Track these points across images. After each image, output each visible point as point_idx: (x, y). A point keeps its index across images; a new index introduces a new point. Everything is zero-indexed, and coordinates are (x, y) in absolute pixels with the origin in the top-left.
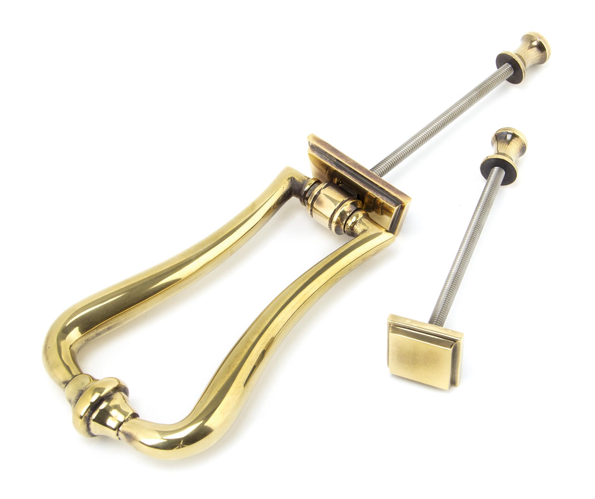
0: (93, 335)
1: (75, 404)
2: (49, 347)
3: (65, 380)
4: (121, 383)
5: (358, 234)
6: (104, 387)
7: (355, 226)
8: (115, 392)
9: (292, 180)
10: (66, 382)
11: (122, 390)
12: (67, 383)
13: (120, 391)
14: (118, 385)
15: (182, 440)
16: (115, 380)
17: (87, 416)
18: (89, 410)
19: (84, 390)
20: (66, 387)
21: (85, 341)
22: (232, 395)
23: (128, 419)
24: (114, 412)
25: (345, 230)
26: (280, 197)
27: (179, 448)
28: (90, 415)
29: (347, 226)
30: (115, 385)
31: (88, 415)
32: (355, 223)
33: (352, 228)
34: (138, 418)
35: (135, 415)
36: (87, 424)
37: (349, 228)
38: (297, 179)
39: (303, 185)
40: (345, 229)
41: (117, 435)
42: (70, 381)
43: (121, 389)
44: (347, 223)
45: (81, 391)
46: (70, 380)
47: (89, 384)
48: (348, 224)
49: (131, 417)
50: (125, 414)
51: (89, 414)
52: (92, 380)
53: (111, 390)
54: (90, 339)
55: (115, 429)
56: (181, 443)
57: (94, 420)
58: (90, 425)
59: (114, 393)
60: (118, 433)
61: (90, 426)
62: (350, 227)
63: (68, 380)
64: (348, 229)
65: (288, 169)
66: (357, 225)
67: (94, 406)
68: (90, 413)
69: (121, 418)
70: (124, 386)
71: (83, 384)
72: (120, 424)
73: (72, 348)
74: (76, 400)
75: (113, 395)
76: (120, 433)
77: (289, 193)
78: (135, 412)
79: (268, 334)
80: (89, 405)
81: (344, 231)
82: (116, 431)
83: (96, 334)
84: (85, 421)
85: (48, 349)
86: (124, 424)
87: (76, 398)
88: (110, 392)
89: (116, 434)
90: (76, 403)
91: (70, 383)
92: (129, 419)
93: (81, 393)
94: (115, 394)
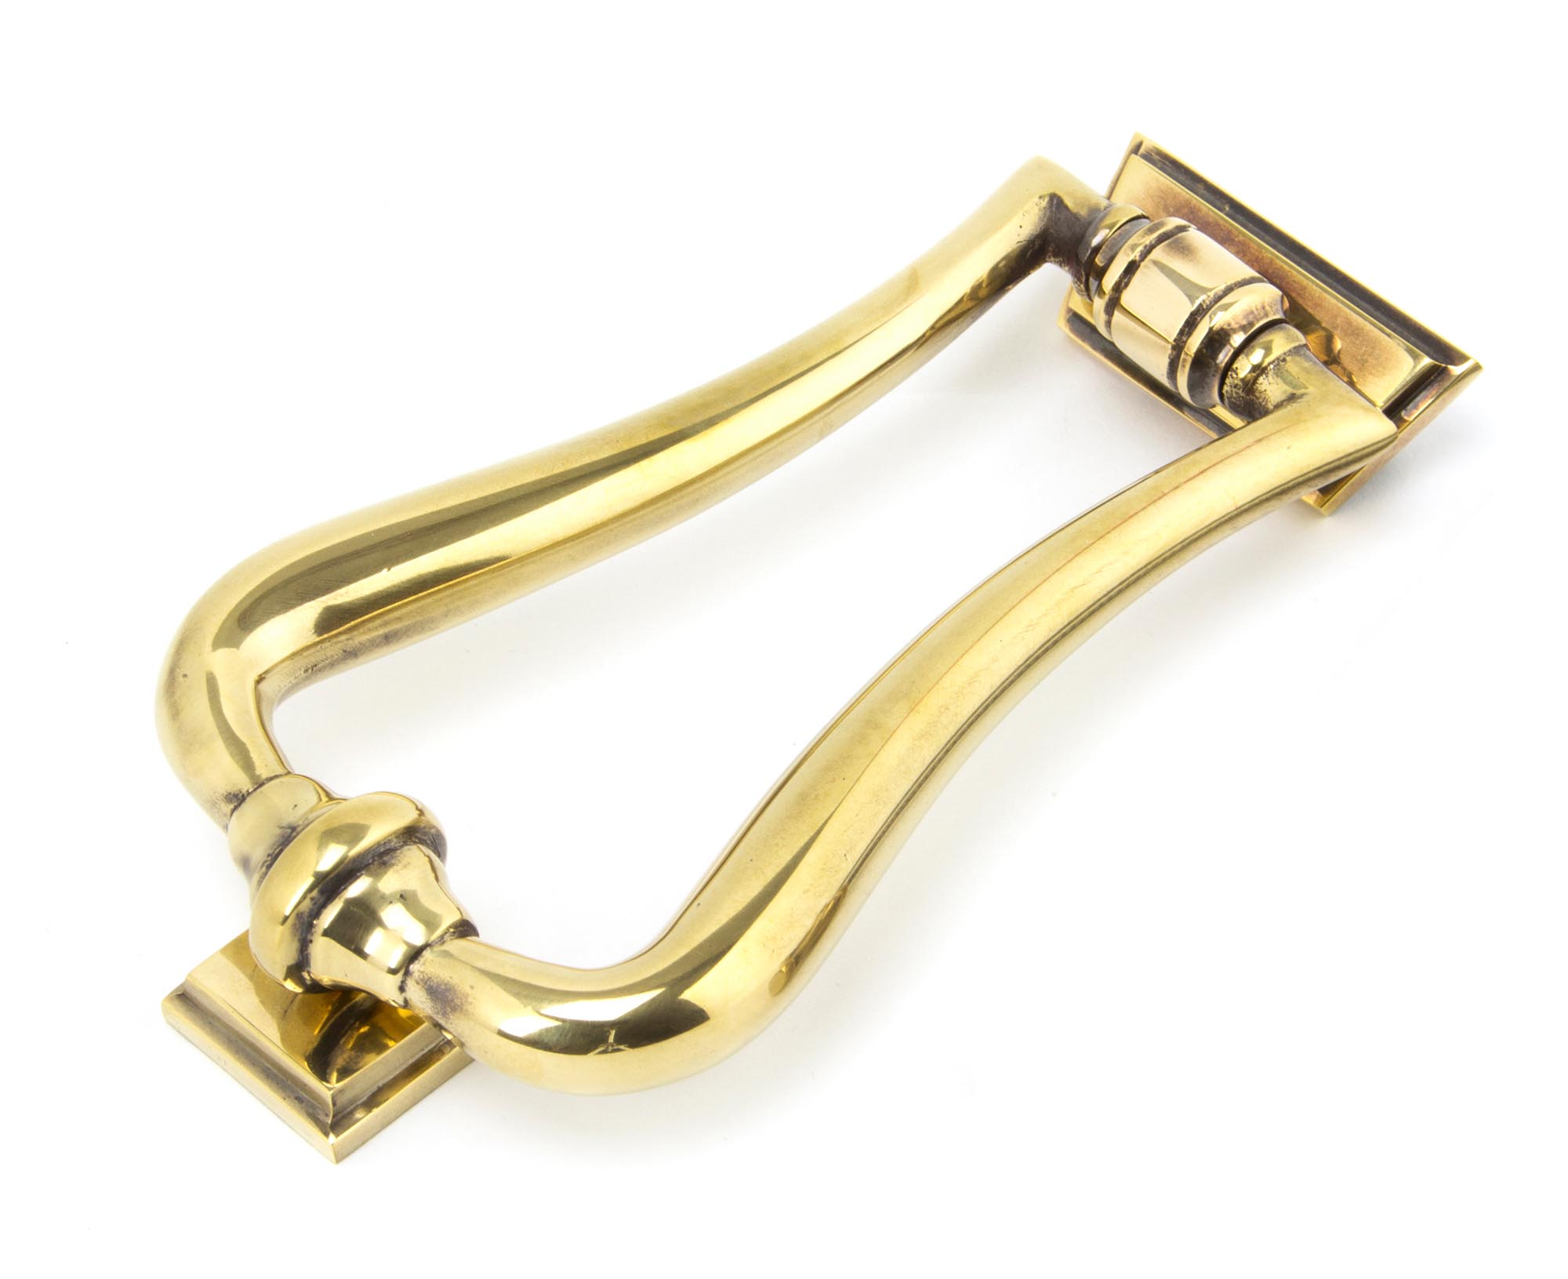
0: (332, 653)
1: (264, 869)
2: (185, 676)
3: (234, 790)
4: (428, 816)
5: (1270, 407)
6: (366, 823)
7: (1261, 380)
8: (405, 843)
9: (1056, 203)
10: (236, 796)
11: (428, 842)
12: (238, 799)
13: (422, 842)
14: (417, 821)
15: (613, 1029)
16: (406, 802)
17: (306, 914)
18: (315, 893)
19: (299, 826)
20: (235, 814)
21: (306, 671)
22: (804, 893)
23: (442, 937)
24: (393, 915)
25: (1224, 392)
26: (1000, 262)
27: (605, 1052)
28: (316, 911)
29: (1235, 376)
30: (408, 818)
31: (307, 910)
32: (1259, 370)
33: (1249, 386)
34: (474, 938)
35: (465, 929)
36: (300, 940)
37: (1240, 383)
38: (1069, 202)
39: (1090, 223)
40: (1226, 388)
41: (402, 989)
42: (249, 794)
43: (426, 838)
44: (1234, 366)
45: (289, 828)
46: (250, 791)
47: (312, 810)
48: (1238, 371)
49: (454, 932)
50: (429, 921)
51: (311, 907)
52: (325, 799)
53: (395, 833)
54: (320, 666)
55: (393, 972)
56: (611, 1039)
57: (326, 933)
58: (311, 945)
59: (402, 847)
60: (403, 982)
61: (309, 951)
62: (1242, 380)
63: (244, 791)
64: (1236, 386)
65: (1040, 166)
66: (1270, 377)
67: (330, 885)
68: (315, 904)
69: (417, 935)
70: (434, 827)
71: (296, 806)
72: (415, 954)
73: (263, 686)
74: (269, 855)
75: (398, 852)
76: (411, 984)
77: (1037, 246)
78: (466, 917)
79: (942, 706)
80: (309, 880)
81: (1221, 396)
82: (399, 977)
83: (345, 651)
84: (297, 930)
85: (181, 679)
86: (427, 953)
87: (271, 852)
88: (390, 841)
89: (399, 984)
90: (269, 867)
91: (248, 799)
92: (446, 937)
93: (288, 836)
94: (406, 848)
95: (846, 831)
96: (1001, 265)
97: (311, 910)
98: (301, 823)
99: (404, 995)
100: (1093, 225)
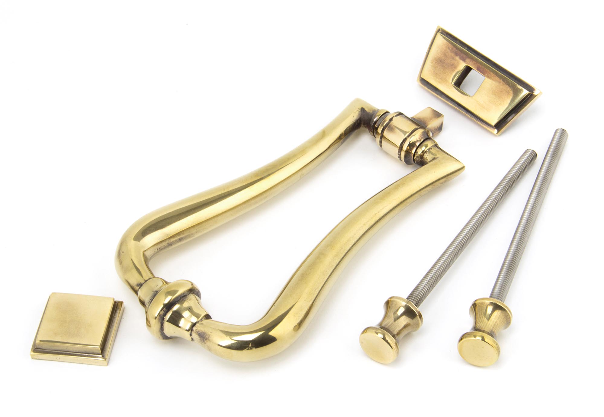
0: (165, 244)
1: (149, 304)
2: (123, 252)
3: (139, 283)
4: (194, 286)
5: (428, 162)
6: (177, 289)
7: (425, 154)
8: (189, 294)
9: (363, 110)
11: (196, 293)
12: (140, 285)
13: (194, 293)
14: (192, 287)
16: (188, 283)
18: (164, 309)
20: (140, 289)
21: (157, 250)
23: (201, 319)
24: (186, 314)
25: (415, 159)
26: (348, 128)
28: (165, 314)
29: (417, 154)
30: (190, 287)
32: (424, 152)
33: (422, 157)
34: (210, 319)
35: (208, 317)
36: (161, 323)
37: (419, 156)
38: (366, 109)
39: (373, 115)
41: (191, 335)
42: (143, 283)
43: (195, 292)
44: (417, 151)
45: (156, 291)
47: (161, 287)
48: (418, 152)
49: (205, 318)
50: (197, 316)
52: (165, 283)
53: (186, 291)
54: (161, 248)
55: (188, 331)
56: (250, 346)
57: (168, 321)
58: (164, 325)
59: (188, 295)
60: (191, 333)
62: (420, 155)
63: (142, 283)
65: (358, 100)
66: (428, 154)
67: (168, 307)
68: (165, 312)
69: (194, 320)
70: (197, 289)
71: (157, 286)
72: (194, 325)
73: (145, 254)
74: (150, 300)
75: (188, 296)
76: (193, 334)
77: (358, 122)
78: (207, 313)
80: (162, 306)
81: (414, 160)
82: (190, 332)
83: (168, 244)
84: (160, 320)
85: (122, 253)
86: (197, 324)
87: (151, 299)
88: (185, 293)
89: (190, 333)
90: (150, 303)
91: (143, 285)
92: (202, 319)
93: (156, 294)
94: (190, 295)
95: (315, 283)
96: (348, 129)
97: (163, 314)
98: (159, 290)
99: (191, 337)
100: (374, 115)
